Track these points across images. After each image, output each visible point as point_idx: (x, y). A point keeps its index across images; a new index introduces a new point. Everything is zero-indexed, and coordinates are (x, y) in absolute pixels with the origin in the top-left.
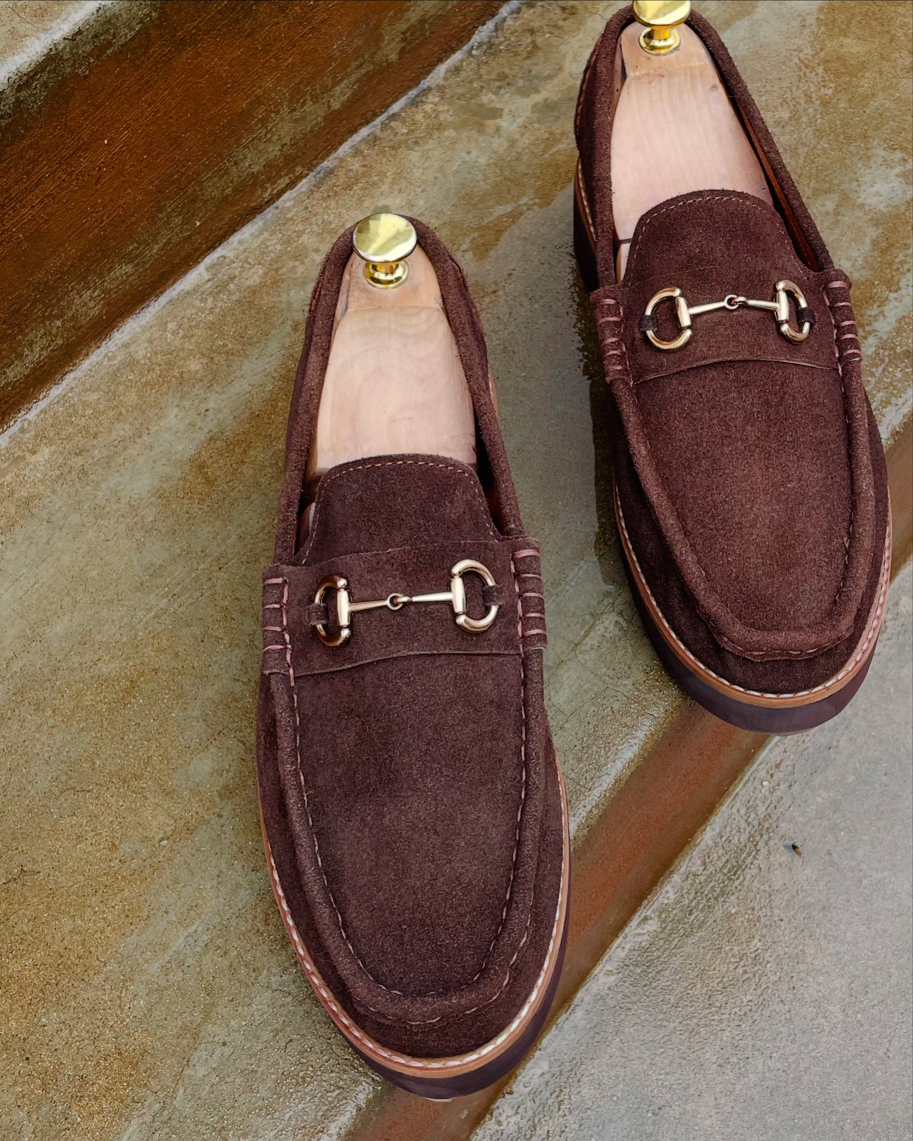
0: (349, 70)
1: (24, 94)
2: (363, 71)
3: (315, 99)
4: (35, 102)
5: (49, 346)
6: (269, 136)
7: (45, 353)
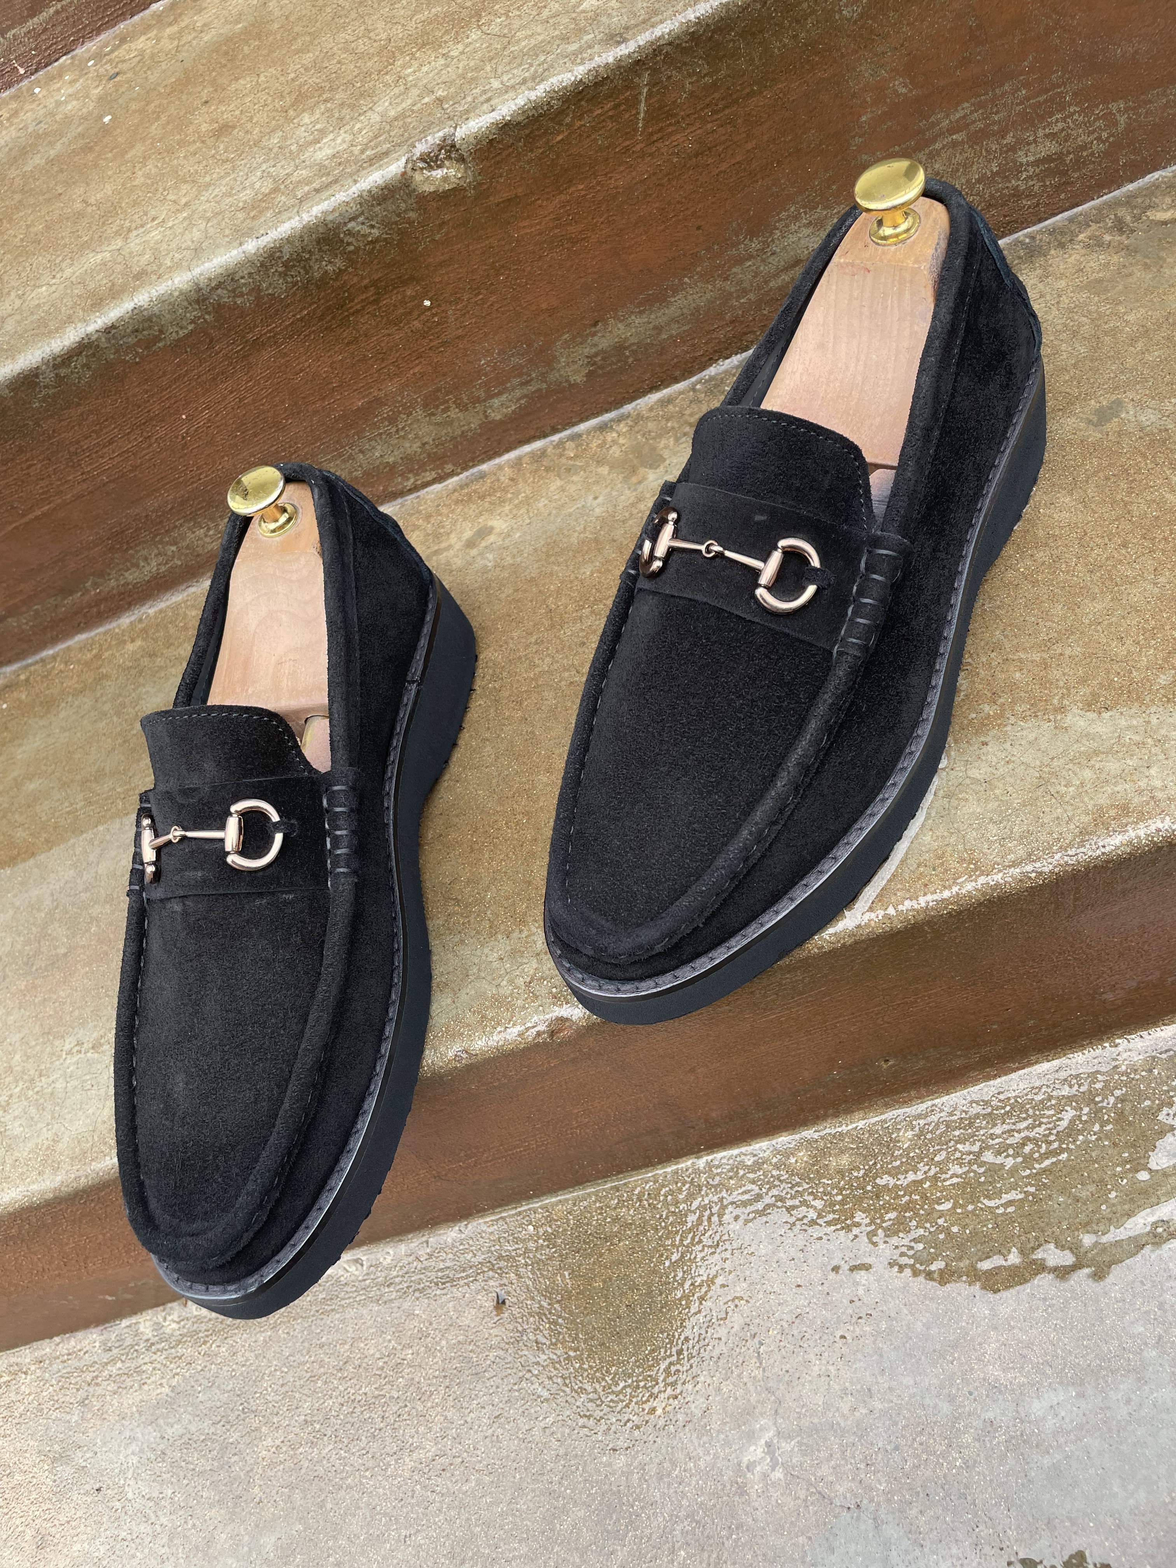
0: (509, 385)
1: (63, 372)
2: (532, 388)
3: (462, 407)
4: (80, 378)
5: (167, 563)
6: (402, 433)
7: (163, 569)
